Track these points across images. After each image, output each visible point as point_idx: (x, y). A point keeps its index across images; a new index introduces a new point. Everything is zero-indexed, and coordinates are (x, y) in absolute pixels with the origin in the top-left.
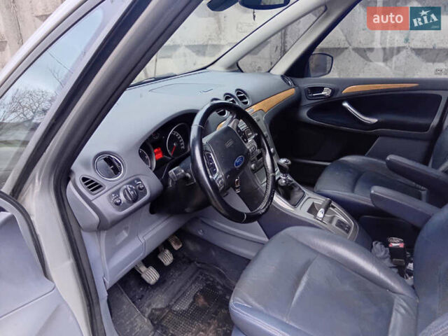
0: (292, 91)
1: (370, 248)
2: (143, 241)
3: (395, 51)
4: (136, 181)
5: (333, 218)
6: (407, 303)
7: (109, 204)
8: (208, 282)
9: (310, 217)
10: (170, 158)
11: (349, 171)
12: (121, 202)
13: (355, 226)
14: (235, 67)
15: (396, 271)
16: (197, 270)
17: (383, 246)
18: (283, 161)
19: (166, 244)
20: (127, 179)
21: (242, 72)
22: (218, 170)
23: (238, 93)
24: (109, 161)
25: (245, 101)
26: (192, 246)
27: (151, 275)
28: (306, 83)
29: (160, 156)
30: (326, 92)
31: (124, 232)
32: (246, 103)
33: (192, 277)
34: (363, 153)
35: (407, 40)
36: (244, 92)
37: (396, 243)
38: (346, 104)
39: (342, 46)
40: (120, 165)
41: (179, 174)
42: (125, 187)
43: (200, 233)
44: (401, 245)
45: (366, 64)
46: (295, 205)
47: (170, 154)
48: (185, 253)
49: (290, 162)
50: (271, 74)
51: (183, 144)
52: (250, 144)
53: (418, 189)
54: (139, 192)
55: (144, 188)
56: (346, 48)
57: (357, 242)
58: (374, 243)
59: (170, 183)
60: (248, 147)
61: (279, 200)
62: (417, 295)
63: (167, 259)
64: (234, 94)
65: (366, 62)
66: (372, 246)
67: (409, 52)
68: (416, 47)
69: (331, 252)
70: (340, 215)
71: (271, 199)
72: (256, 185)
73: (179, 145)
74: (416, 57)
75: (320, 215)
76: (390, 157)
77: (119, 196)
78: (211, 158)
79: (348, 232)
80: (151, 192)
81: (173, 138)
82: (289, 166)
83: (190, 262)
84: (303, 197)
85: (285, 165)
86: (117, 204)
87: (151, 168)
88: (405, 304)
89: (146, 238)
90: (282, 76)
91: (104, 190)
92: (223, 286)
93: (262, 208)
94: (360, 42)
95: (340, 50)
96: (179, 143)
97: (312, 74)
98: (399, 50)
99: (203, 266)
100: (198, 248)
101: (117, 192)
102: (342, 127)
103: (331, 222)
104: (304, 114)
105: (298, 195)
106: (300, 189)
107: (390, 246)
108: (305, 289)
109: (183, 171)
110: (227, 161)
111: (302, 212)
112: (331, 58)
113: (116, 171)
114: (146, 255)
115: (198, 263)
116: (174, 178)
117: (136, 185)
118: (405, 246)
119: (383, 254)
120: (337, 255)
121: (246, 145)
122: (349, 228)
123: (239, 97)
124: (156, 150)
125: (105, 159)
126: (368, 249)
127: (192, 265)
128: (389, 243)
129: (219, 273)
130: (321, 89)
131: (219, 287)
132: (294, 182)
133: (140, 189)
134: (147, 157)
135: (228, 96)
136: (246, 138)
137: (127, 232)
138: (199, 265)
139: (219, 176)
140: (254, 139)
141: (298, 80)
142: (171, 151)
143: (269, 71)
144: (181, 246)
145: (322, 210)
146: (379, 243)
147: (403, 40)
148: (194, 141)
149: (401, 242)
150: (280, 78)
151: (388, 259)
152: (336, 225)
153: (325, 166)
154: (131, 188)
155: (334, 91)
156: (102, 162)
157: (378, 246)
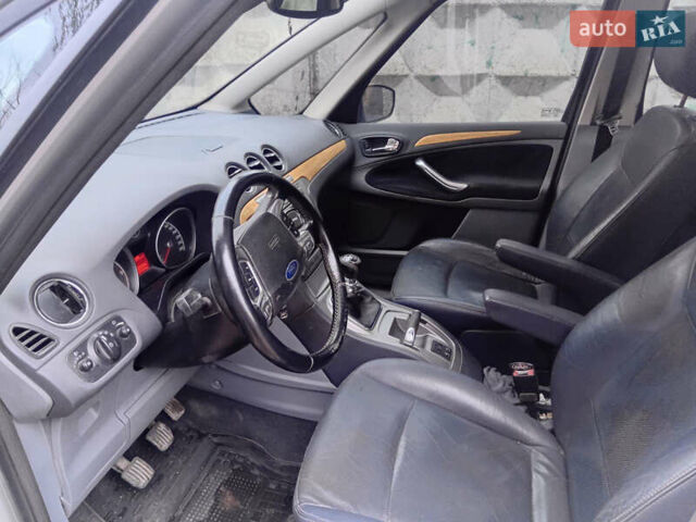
0: (342, 145)
1: (481, 378)
2: (125, 421)
3: (475, 80)
4: (114, 323)
5: (425, 338)
6: (549, 459)
7: (71, 371)
8: (236, 467)
9: (393, 343)
10: (163, 270)
11: (435, 264)
12: (92, 365)
13: (458, 349)
14: (247, 107)
15: (523, 409)
16: (215, 448)
17: (499, 374)
18: (347, 259)
19: (163, 417)
20: (97, 321)
21: (258, 113)
22: (261, 289)
23: (266, 152)
24: (60, 290)
25: (277, 164)
26: (201, 410)
27: (139, 473)
28: (361, 131)
29: (145, 267)
30: (391, 146)
31: (92, 411)
32: (279, 168)
33: (207, 461)
34: (448, 235)
35: (489, 64)
36: (275, 151)
37: (523, 370)
38: (420, 163)
39: (399, 72)
40: (81, 296)
41: (195, 302)
42: (96, 336)
43: (216, 387)
44: (531, 373)
45: (435, 100)
46: (370, 327)
47: (163, 262)
48: (191, 423)
49: (359, 261)
50: (305, 117)
51: (182, 242)
52: (304, 237)
53: (530, 281)
54: (124, 341)
55: (130, 332)
56: (406, 76)
57: (463, 372)
58: (485, 370)
59: (172, 316)
60: (301, 244)
61: (353, 325)
62: (559, 442)
63: (163, 439)
64: (260, 153)
65: (435, 96)
66: (483, 375)
67: (494, 82)
68: (503, 74)
69: (432, 394)
70: (436, 334)
71: (344, 324)
72: (309, 299)
73: (176, 246)
74: (502, 89)
75: (409, 337)
76: (501, 243)
77: (87, 354)
78: (249, 270)
79: (449, 358)
80: (143, 337)
81: (166, 235)
82: (358, 265)
83: (201, 436)
84: (380, 310)
85: (352, 265)
86: (83, 369)
87: (132, 289)
88: (546, 460)
89: (130, 415)
90: (325, 121)
91: (58, 348)
92: (263, 469)
93: (332, 342)
94: (425, 67)
95: (398, 79)
96: (175, 242)
97: (367, 116)
98: (480, 78)
99: (224, 440)
100: (214, 411)
101: (82, 347)
102: (418, 198)
103: (423, 346)
104: (361, 179)
105: (371, 310)
106: (373, 299)
107: (515, 374)
108: (405, 459)
109: (200, 296)
110: (274, 273)
111: (380, 335)
112: (391, 92)
113: (76, 307)
114: (132, 441)
115: (215, 436)
116: (187, 309)
117: (114, 329)
118: (535, 372)
119: (500, 385)
120: (441, 397)
121: (298, 239)
122: (450, 352)
123: (268, 159)
124: (137, 258)
125: (53, 288)
126: (478, 380)
127: (205, 440)
128: (513, 371)
129: (253, 448)
130: (384, 141)
131: (256, 472)
132: (364, 288)
133: (122, 335)
134: (123, 272)
135: (250, 158)
136: (295, 228)
137: (96, 410)
138: (215, 440)
139: (264, 298)
140: (309, 229)
141: (349, 128)
142: (163, 257)
143: (301, 113)
144: (183, 412)
145: (411, 329)
146: (493, 369)
147: (484, 63)
148: (219, 243)
149: (530, 368)
150: (323, 125)
151: (508, 393)
152: (433, 351)
153: (401, 257)
154: (108, 336)
155: (402, 144)
156: (46, 294)
157: (491, 374)
